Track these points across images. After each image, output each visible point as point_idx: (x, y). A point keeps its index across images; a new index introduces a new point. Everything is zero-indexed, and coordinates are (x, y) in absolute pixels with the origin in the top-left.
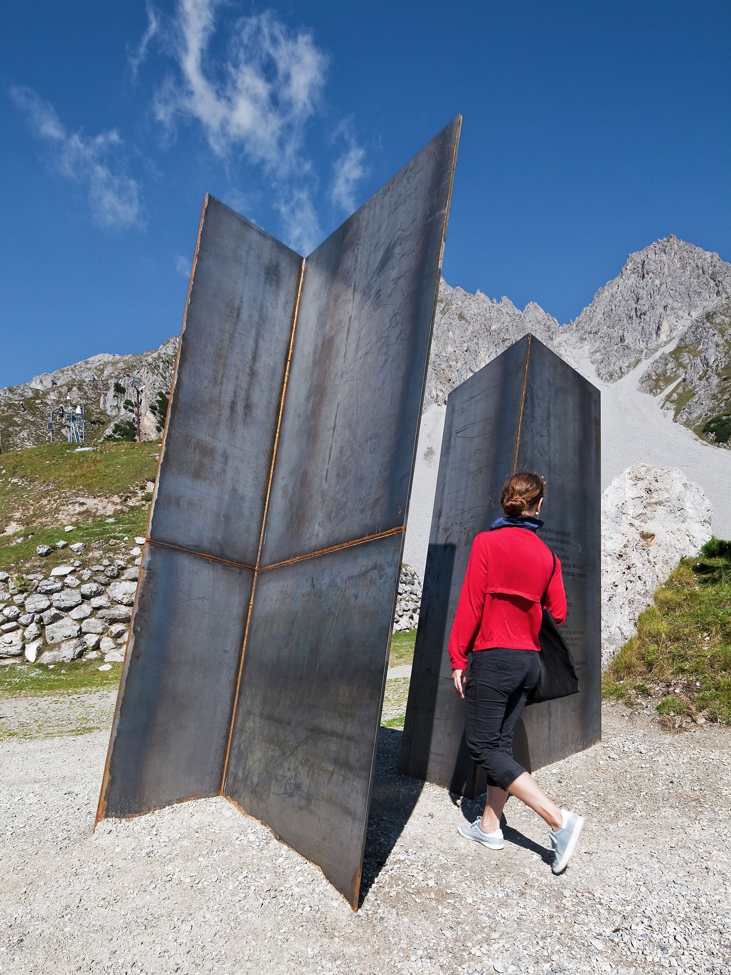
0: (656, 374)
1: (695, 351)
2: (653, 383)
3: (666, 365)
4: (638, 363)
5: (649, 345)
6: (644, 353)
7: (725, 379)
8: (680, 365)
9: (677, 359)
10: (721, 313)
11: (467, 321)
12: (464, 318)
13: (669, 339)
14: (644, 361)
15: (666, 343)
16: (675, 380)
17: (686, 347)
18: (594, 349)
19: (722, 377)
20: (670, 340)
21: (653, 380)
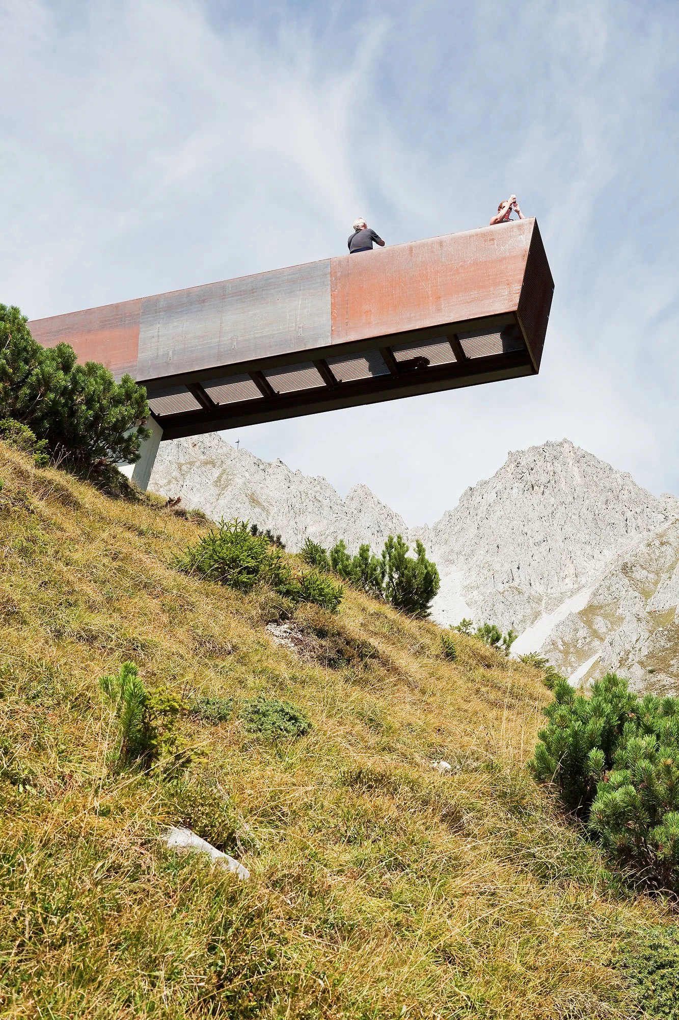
0: (564, 643)
1: (613, 615)
2: (561, 655)
3: (576, 630)
4: (536, 617)
5: (549, 590)
6: (544, 601)
7: (651, 672)
8: (595, 634)
9: (589, 623)
10: (641, 566)
11: (263, 509)
12: (259, 503)
13: (576, 586)
14: (544, 614)
15: (573, 593)
16: (590, 656)
17: (601, 607)
18: (468, 582)
19: (648, 668)
20: (579, 589)
21: (560, 652)
